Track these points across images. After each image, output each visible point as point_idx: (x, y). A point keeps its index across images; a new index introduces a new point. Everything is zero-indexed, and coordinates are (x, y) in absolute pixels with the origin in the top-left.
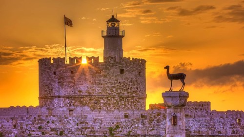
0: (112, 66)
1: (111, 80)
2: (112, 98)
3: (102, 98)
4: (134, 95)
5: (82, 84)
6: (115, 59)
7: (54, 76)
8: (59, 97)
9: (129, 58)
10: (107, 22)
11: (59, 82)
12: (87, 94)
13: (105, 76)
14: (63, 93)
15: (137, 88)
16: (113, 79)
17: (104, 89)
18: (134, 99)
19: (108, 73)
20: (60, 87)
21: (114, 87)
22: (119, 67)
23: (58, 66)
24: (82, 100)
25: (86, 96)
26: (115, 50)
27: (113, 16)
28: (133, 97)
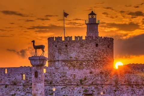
0: (91, 42)
1: (90, 50)
2: (91, 62)
3: (84, 61)
4: (105, 59)
5: (72, 53)
6: (93, 38)
7: (56, 48)
8: (58, 61)
9: (102, 37)
10: (89, 15)
11: (58, 52)
12: (75, 59)
13: (86, 48)
14: (60, 58)
15: (107, 55)
16: (91, 50)
17: (85, 56)
18: (105, 62)
19: (88, 46)
20: (59, 55)
21: (92, 55)
22: (95, 42)
23: (58, 42)
24: (72, 63)
25: (75, 60)
26: (93, 32)
27: (92, 11)
28: (104, 61)
